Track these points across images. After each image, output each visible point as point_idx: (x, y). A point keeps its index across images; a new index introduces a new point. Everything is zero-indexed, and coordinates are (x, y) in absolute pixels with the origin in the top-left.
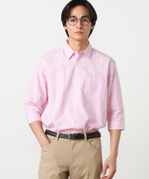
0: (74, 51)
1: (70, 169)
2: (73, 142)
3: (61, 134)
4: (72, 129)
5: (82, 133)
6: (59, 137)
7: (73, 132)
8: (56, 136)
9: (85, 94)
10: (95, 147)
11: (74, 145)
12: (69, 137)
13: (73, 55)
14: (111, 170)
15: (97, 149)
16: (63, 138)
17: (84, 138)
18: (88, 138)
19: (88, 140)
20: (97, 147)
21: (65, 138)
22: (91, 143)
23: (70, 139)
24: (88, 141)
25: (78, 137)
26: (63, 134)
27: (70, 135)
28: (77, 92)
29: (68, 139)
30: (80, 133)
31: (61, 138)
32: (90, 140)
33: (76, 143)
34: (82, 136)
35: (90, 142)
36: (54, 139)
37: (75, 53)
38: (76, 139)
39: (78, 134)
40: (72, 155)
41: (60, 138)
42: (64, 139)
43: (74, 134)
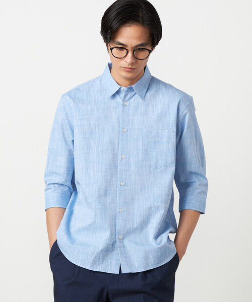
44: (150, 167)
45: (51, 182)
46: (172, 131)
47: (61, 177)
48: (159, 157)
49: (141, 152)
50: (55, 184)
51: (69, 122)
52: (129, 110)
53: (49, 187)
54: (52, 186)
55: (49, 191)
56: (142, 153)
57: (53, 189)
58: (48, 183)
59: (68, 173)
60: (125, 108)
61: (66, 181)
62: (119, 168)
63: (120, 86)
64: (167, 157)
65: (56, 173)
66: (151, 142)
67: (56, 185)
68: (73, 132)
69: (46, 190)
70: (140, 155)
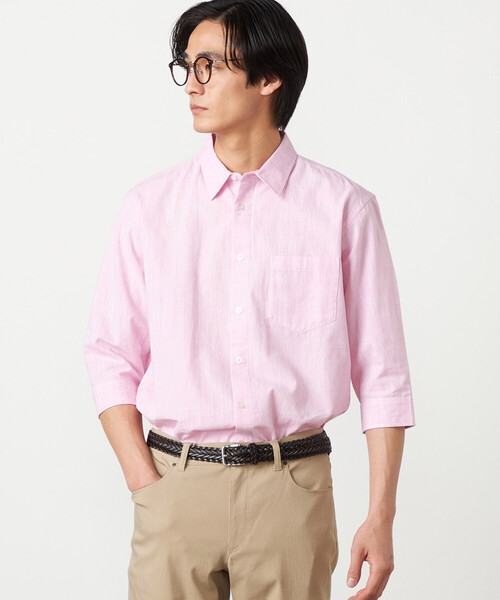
0: (230, 173)
1: (229, 561)
2: (235, 471)
3: (196, 447)
4: (231, 430)
5: (266, 442)
6: (189, 457)
7: (236, 441)
8: (180, 454)
9: (269, 316)
10: (308, 487)
11: (239, 482)
12: (223, 456)
13: (228, 183)
14: (375, 568)
15: (316, 492)
16: (203, 460)
17: (271, 459)
18: (285, 459)
19: (285, 463)
20: (316, 488)
21: (208, 460)
22: (297, 475)
23: (227, 463)
24: (287, 469)
25: (253, 455)
26: (204, 446)
27: (226, 449)
28: (239, 309)
29: (220, 462)
30: (257, 441)
31: (197, 459)
32: (293, 464)
33: (245, 475)
34: (265, 452)
35: (291, 472)
36: (174, 464)
37: (233, 178)
38: (247, 462)
39: (252, 445)
40: (233, 517)
41: (192, 462)
42: (205, 462)
43: (238, 448)
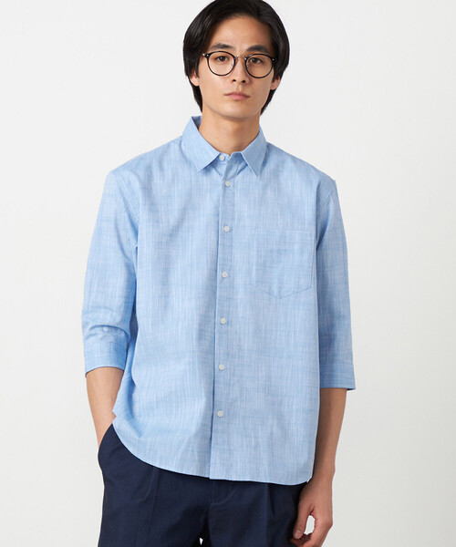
44: (270, 294)
45: (98, 324)
46: (308, 233)
47: (114, 314)
48: (285, 278)
49: (254, 267)
50: (103, 326)
51: (129, 216)
52: (234, 194)
53: (93, 332)
54: (98, 330)
55: (91, 339)
56: (257, 270)
57: (100, 336)
58: (90, 326)
59: (126, 307)
60: (228, 191)
61: (123, 320)
62: (218, 293)
63: (218, 153)
64: (299, 278)
65: (105, 308)
66: (271, 251)
67: (106, 329)
68: (136, 233)
69: (87, 338)
70: (254, 272)
